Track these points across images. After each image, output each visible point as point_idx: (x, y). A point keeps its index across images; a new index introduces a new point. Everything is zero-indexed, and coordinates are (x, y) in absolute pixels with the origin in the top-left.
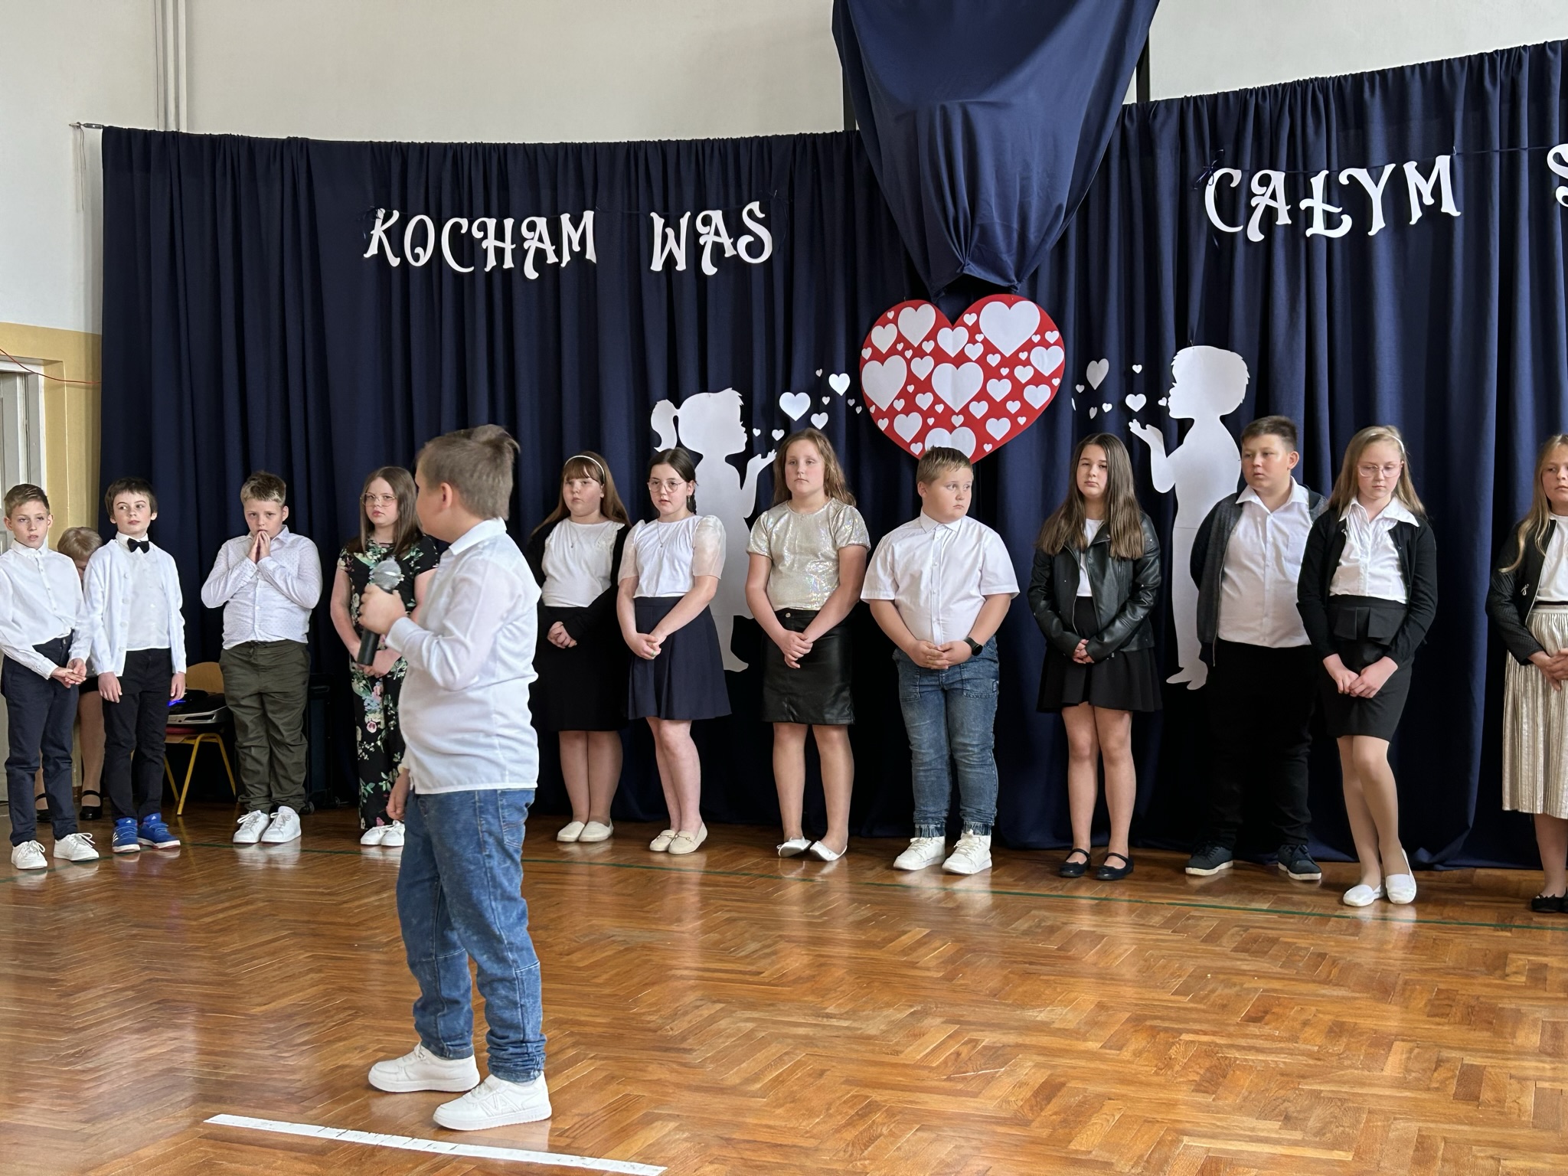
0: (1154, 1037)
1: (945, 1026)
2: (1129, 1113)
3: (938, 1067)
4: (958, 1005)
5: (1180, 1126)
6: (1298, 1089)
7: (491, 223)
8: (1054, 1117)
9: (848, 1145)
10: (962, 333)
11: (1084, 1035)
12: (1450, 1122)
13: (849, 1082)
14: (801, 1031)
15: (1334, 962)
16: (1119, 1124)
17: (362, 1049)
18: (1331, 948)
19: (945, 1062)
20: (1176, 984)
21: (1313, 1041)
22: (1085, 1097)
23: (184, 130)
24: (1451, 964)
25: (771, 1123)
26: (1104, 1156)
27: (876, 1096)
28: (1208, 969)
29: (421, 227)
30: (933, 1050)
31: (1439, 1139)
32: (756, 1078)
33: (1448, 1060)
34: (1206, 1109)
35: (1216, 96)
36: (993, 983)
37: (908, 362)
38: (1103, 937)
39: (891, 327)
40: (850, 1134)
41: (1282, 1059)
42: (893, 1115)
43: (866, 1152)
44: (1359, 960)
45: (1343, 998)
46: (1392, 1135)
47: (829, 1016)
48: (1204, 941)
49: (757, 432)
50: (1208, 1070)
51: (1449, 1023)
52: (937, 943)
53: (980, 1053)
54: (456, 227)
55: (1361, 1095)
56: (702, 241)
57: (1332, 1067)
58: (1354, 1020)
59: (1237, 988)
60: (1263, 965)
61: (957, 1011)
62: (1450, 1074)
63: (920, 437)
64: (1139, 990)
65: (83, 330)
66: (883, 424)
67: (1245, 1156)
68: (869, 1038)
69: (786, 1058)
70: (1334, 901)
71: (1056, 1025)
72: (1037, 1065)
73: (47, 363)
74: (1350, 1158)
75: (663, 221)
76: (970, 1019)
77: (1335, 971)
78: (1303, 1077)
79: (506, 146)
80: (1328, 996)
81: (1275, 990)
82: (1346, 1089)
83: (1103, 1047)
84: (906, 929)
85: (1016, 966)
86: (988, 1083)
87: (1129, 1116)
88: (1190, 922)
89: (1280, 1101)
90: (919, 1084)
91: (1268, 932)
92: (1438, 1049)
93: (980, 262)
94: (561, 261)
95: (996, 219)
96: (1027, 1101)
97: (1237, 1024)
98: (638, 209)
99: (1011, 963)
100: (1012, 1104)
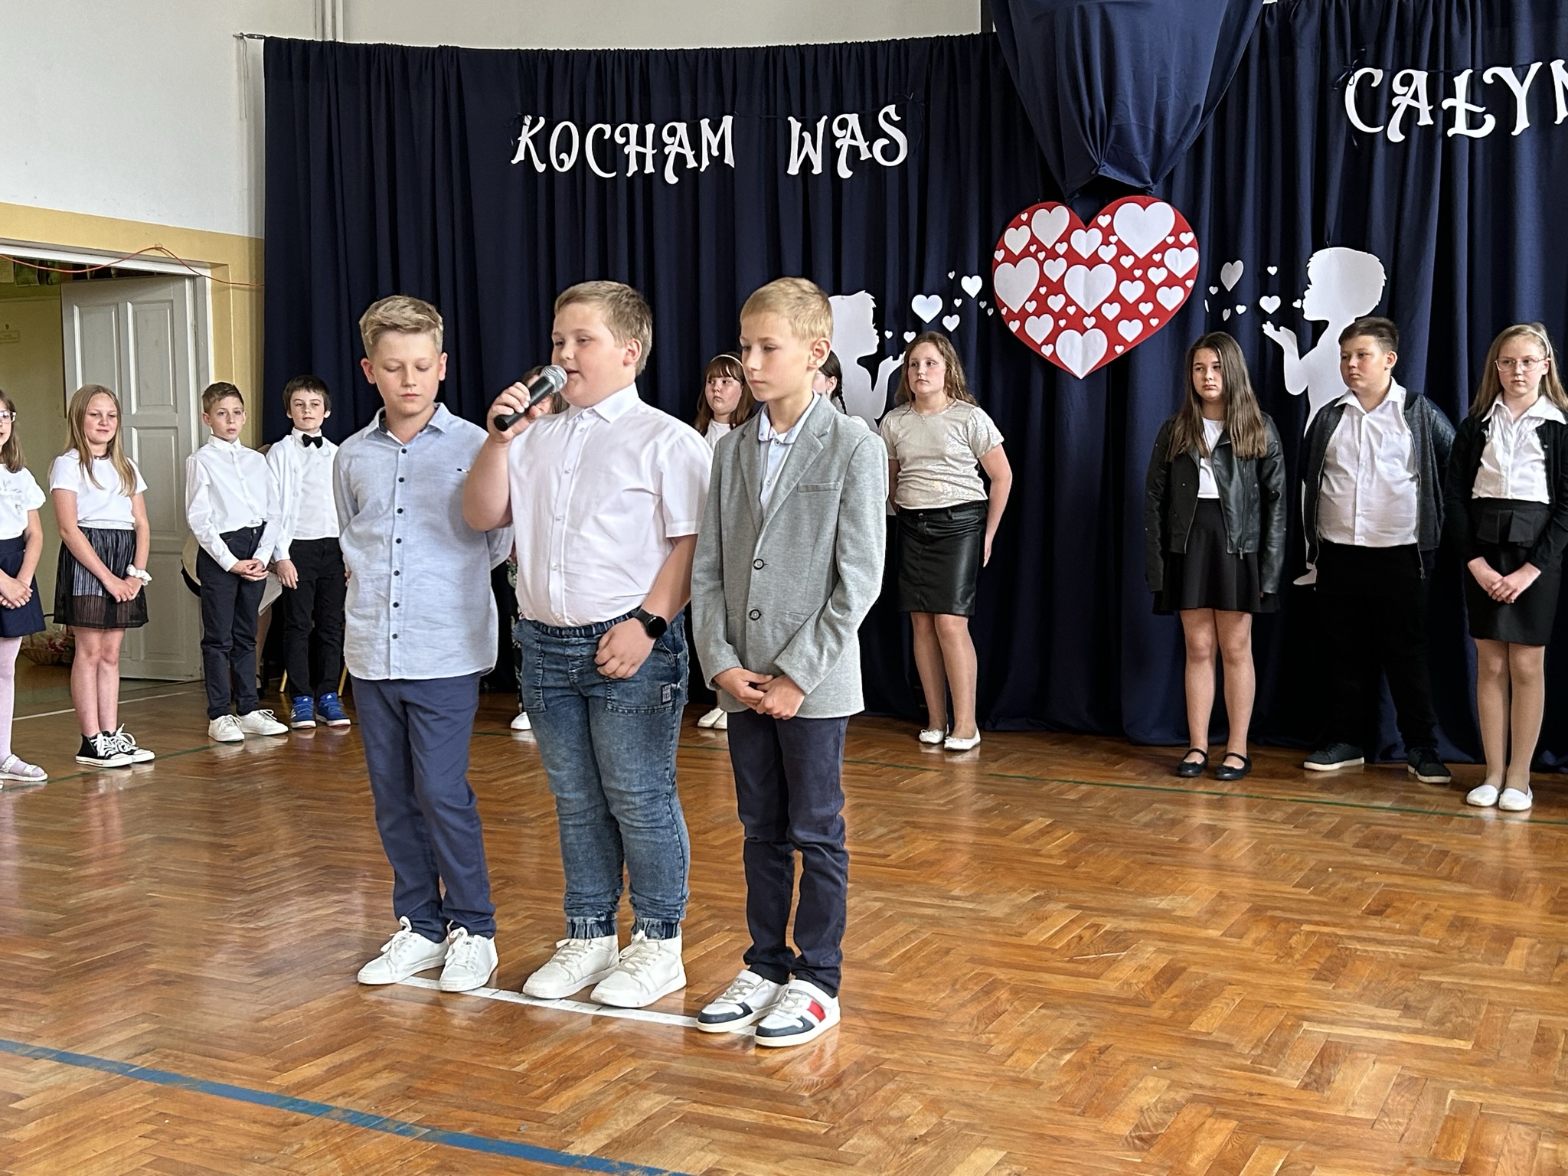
0: (1275, 927)
1: (1068, 911)
2: (1249, 998)
3: (1061, 948)
4: (1082, 891)
5: (1298, 1012)
6: (1418, 980)
7: (633, 129)
8: (1175, 999)
9: (973, 1019)
10: (1096, 235)
11: (1207, 921)
14: (929, 911)
15: (1457, 860)
16: (1240, 1007)
17: (513, 915)
18: (1453, 846)
19: (1068, 944)
20: (1297, 877)
21: (1434, 934)
22: (1206, 981)
23: (340, 40)
25: (899, 996)
26: (1224, 1037)
27: (1001, 974)
28: (1330, 864)
29: (566, 133)
30: (1057, 933)
31: (1560, 1033)
32: (883, 954)
34: (1327, 996)
36: (1115, 872)
37: (1041, 264)
38: (1225, 830)
39: (1025, 228)
40: (973, 1010)
41: (1402, 951)
42: (1017, 993)
43: (990, 1027)
44: (1483, 859)
45: (1466, 894)
46: (1512, 1026)
47: (954, 898)
48: (1325, 836)
49: (889, 334)
50: (1328, 959)
52: (1059, 833)
53: (1102, 937)
54: (601, 132)
55: (1480, 987)
56: (838, 144)
57: (1453, 960)
58: (1475, 916)
59: (1359, 883)
60: (1384, 861)
61: (1080, 897)
63: (1052, 339)
64: (1264, 883)
65: (246, 235)
66: (1014, 326)
67: (1363, 1042)
68: (995, 919)
69: (912, 936)
70: (1457, 800)
71: (1178, 913)
72: (1159, 951)
73: (214, 266)
74: (1470, 1047)
75: (800, 125)
76: (1094, 904)
77: (1457, 869)
78: (1424, 968)
79: (648, 52)
80: (1450, 892)
81: (1397, 885)
82: (1466, 981)
83: (1224, 935)
84: (1030, 818)
85: (1138, 856)
86: (1110, 966)
87: (1250, 1001)
88: (1312, 818)
89: (1400, 991)
90: (1044, 964)
91: (1390, 829)
92: (1558, 946)
93: (1115, 163)
94: (700, 165)
95: (1133, 121)
96: (1148, 983)
97: (1358, 917)
98: (776, 113)
99: (1133, 853)
100: (1134, 986)
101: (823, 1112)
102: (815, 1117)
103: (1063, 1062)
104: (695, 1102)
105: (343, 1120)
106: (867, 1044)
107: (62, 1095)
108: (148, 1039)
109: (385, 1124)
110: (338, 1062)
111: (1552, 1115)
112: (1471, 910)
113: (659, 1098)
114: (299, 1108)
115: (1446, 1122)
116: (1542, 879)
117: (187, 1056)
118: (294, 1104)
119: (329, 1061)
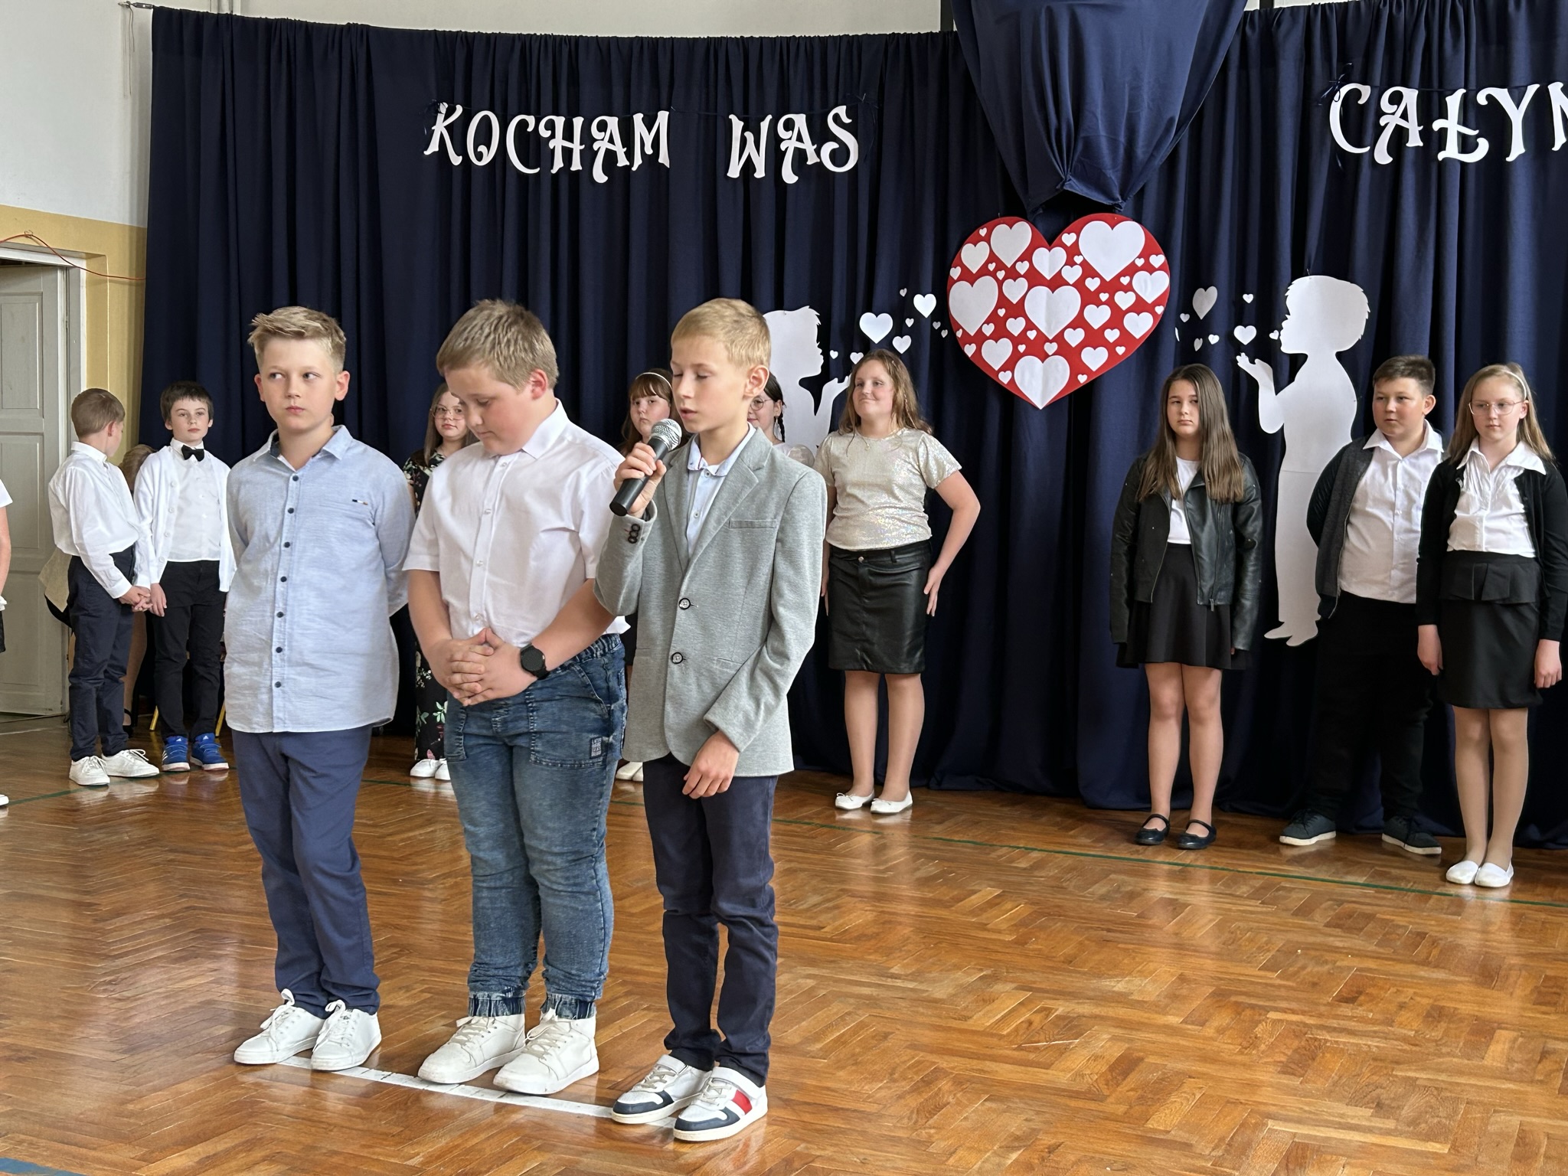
0: (1240, 1014)
1: (1017, 992)
2: (1211, 1093)
3: (1008, 1035)
4: (1032, 971)
5: (1263, 1108)
6: (1391, 1075)
7: (560, 122)
8: (1132, 1093)
9: (912, 1112)
10: (1060, 254)
11: (1167, 1006)
12: (1558, 1118)
13: (914, 1046)
14: (866, 991)
15: (1434, 942)
16: (1201, 1103)
17: (408, 989)
18: (1432, 928)
19: (1016, 1030)
20: (1264, 958)
22: (1164, 1073)
23: (237, 12)
24: (1560, 950)
25: (832, 1085)
26: (1182, 1136)
28: (1298, 945)
29: (485, 126)
30: (1003, 1017)
31: (1542, 1136)
32: (817, 1037)
33: (1555, 1052)
34: (1293, 1092)
36: (1068, 950)
37: (1000, 283)
38: (1186, 905)
39: (983, 245)
40: (913, 1102)
41: (1374, 1043)
42: (961, 1083)
43: (931, 1122)
44: (1460, 942)
45: (1443, 981)
46: (1491, 1128)
47: (893, 977)
48: (1294, 914)
49: (834, 355)
50: (1295, 1051)
51: (1556, 1013)
52: (1009, 905)
53: (1053, 1022)
54: (523, 124)
55: (1458, 1084)
56: (783, 147)
57: (1429, 1054)
58: (1452, 1005)
59: (1329, 966)
60: (1357, 942)
61: (1029, 977)
62: (1556, 1067)
63: (1010, 365)
64: (1229, 964)
65: (127, 223)
66: (970, 350)
67: (1333, 1143)
68: (936, 1001)
69: (847, 1019)
70: (1436, 877)
71: (1135, 997)
72: (1114, 1038)
73: (90, 256)
74: (1446, 1151)
75: (742, 123)
76: (1044, 985)
77: (1435, 952)
78: (1398, 1063)
79: (577, 39)
80: (1427, 979)
81: (1370, 970)
82: (1443, 1077)
83: (1184, 1022)
84: (977, 888)
85: (1093, 933)
86: (1062, 1054)
87: (1212, 1097)
88: (1280, 893)
89: (1371, 1087)
90: (989, 1052)
91: (1364, 907)
92: (1544, 1040)
93: (1083, 178)
94: (632, 164)
95: (1102, 132)
96: (1103, 1075)
97: (1329, 1004)
98: (716, 111)
99: (1088, 929)
100: (1087, 1079)
103: (1010, 1162)
106: (796, 1139)
110: (211, 1153)
112: (1451, 1000)
116: (1525, 966)
117: (43, 1142)
119: (201, 1150)
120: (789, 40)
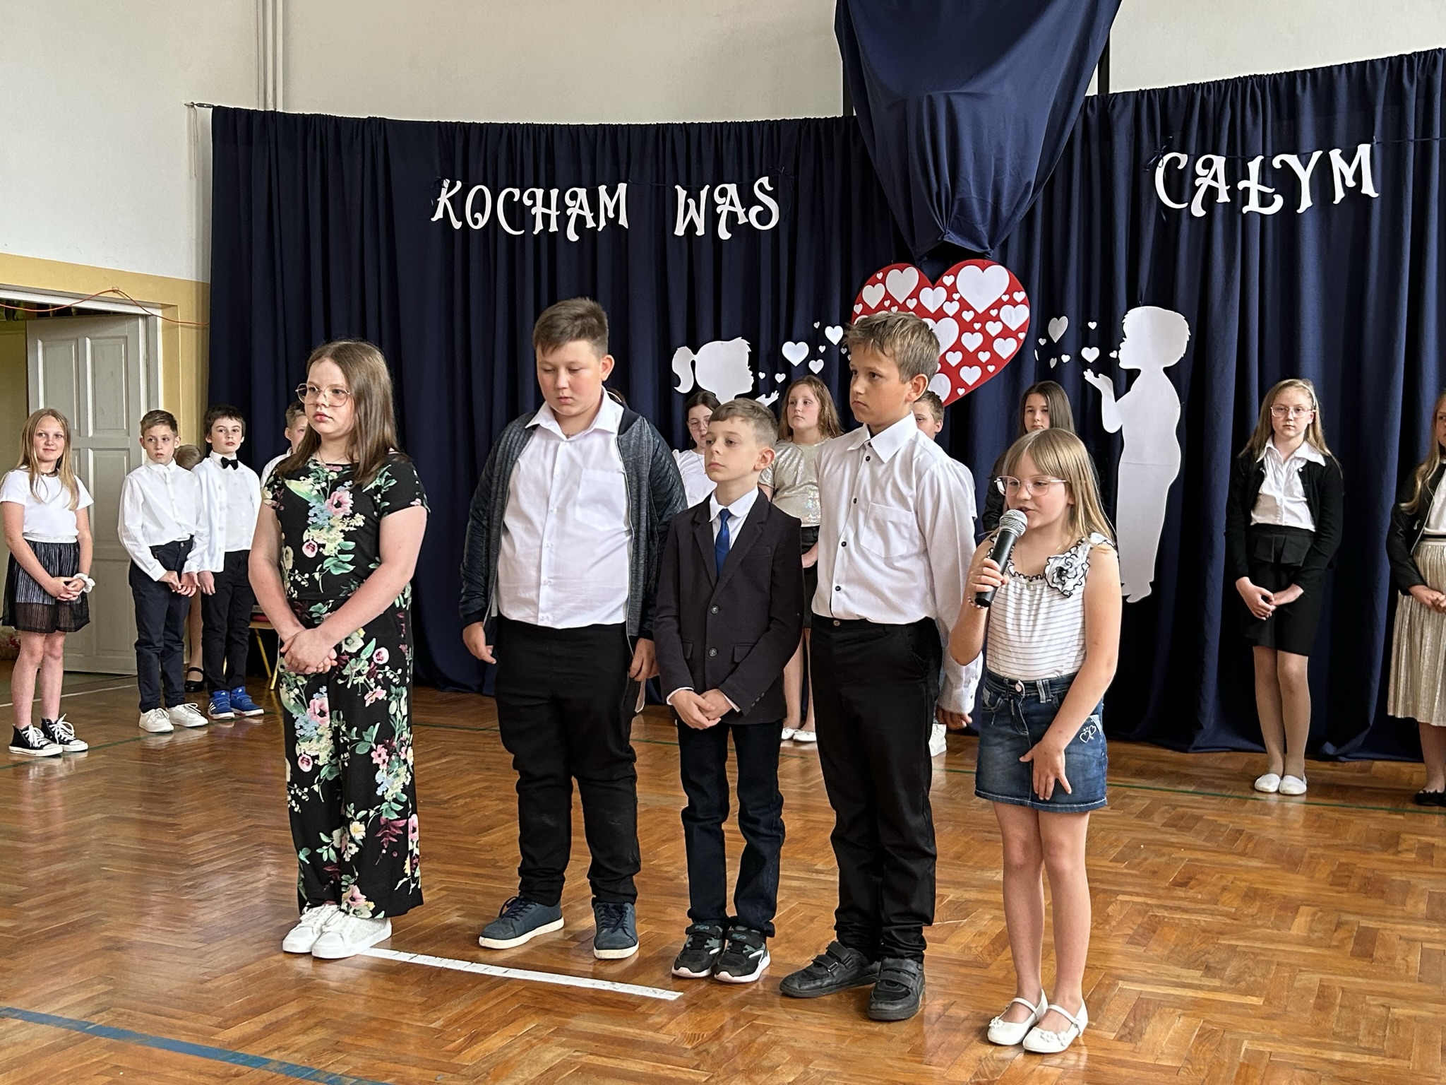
5: (1114, 971)
6: (1218, 943)
7: (539, 193)
10: (941, 293)
12: (1348, 975)
14: (795, 883)
15: (1250, 837)
18: (1247, 826)
20: (1114, 853)
21: (1230, 904)
23: (280, 110)
24: (1351, 841)
28: (1142, 841)
29: (480, 196)
31: (1337, 989)
33: (1347, 923)
34: (1139, 958)
35: (1167, 90)
36: (957, 848)
39: (879, 286)
41: (1203, 919)
44: (1270, 837)
45: (1257, 868)
46: (1297, 984)
47: (818, 872)
48: (1137, 817)
49: (762, 375)
50: (1140, 926)
51: (1348, 892)
53: (946, 906)
54: (511, 195)
55: (1271, 950)
56: (718, 210)
57: (1247, 926)
58: (1266, 887)
59: (1166, 857)
60: (1188, 838)
62: (1346, 935)
65: (194, 280)
67: (1171, 999)
73: (164, 307)
74: (1261, 1003)
75: (685, 192)
77: (1251, 845)
78: (1221, 933)
79: (553, 127)
80: (1247, 866)
81: (1198, 860)
82: (1258, 944)
85: (977, 833)
86: (953, 932)
88: (1127, 800)
89: (1202, 953)
91: (1193, 810)
92: (1338, 913)
93: (959, 231)
94: (598, 226)
95: (974, 194)
96: (986, 947)
97: (1166, 888)
98: (664, 182)
99: (973, 831)
100: (973, 950)
101: (703, 1062)
102: (697, 1067)
104: (591, 1054)
105: (279, 1072)
107: (26, 1050)
108: (105, 999)
109: (317, 1075)
110: (275, 1020)
111: (1331, 1062)
113: (560, 1050)
114: (241, 1061)
115: (1241, 1068)
116: (1323, 855)
117: (139, 1014)
118: (235, 1058)
119: (266, 1018)
120: (721, 124)
